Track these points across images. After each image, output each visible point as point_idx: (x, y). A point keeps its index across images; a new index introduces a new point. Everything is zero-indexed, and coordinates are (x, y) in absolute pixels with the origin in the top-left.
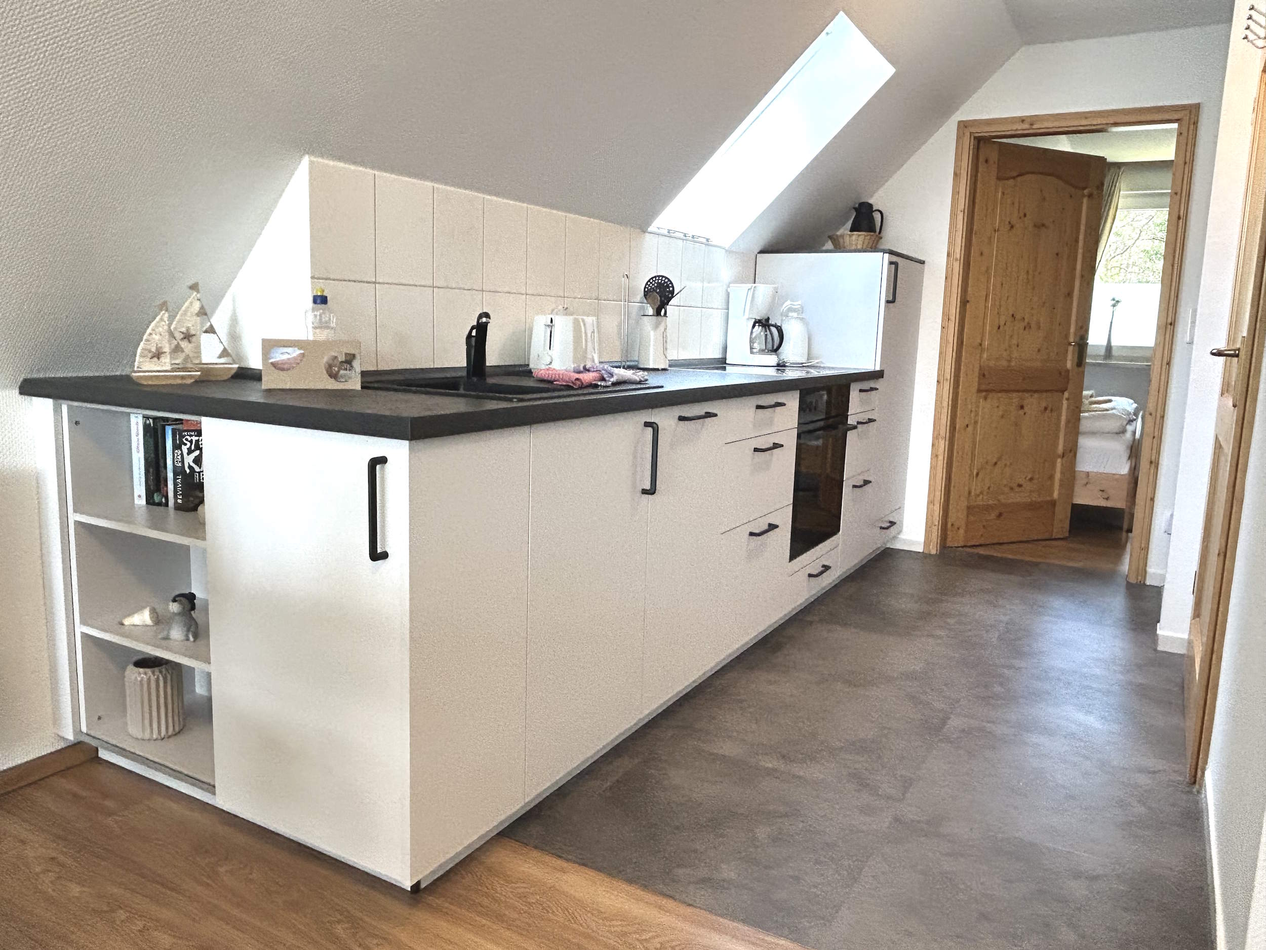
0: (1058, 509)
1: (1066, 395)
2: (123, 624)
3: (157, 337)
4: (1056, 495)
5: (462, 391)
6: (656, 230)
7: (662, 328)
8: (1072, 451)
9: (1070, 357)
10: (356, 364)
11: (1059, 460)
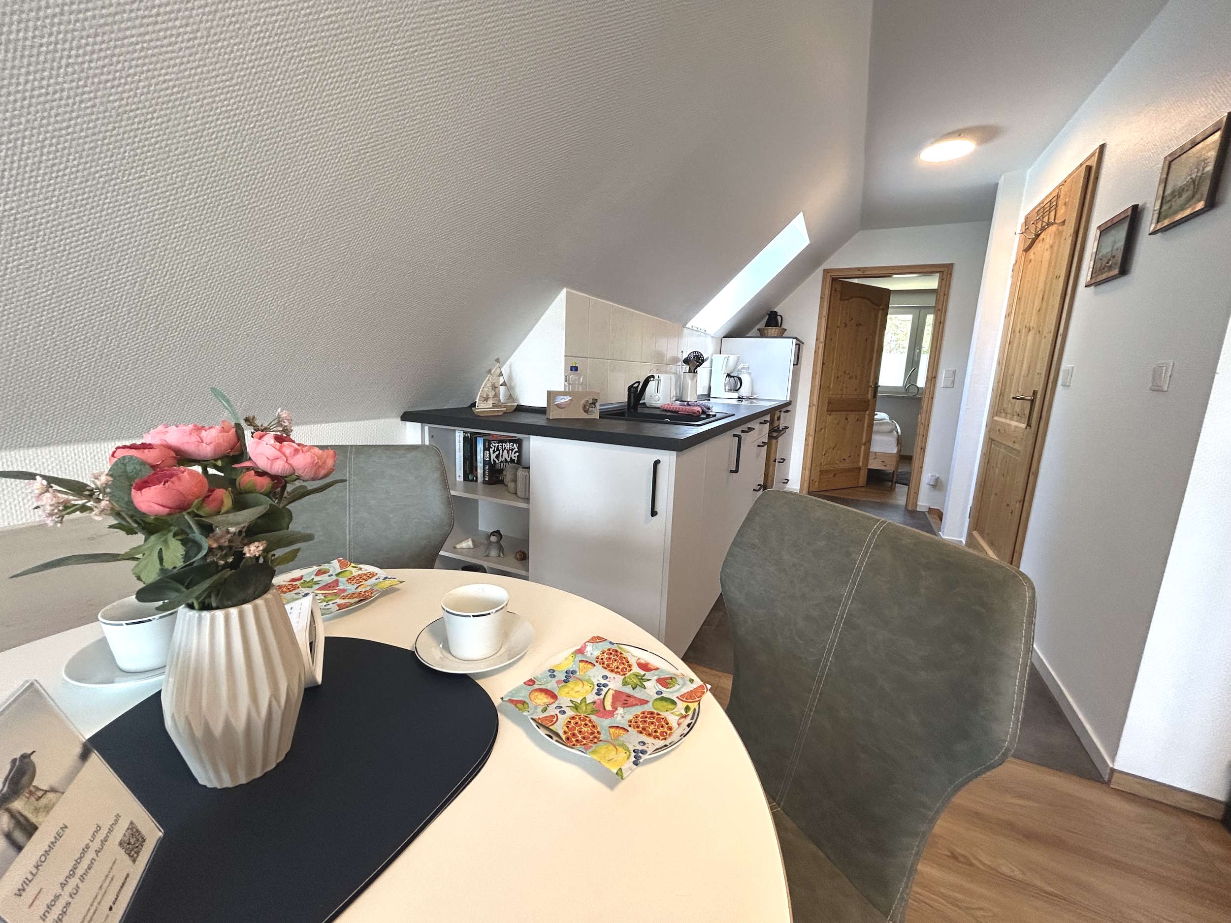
0: (862, 472)
1: (867, 413)
2: (455, 548)
3: (486, 389)
4: (861, 464)
5: (626, 417)
6: (690, 327)
7: (695, 380)
8: (869, 441)
9: (870, 392)
10: (598, 404)
11: (863, 447)
